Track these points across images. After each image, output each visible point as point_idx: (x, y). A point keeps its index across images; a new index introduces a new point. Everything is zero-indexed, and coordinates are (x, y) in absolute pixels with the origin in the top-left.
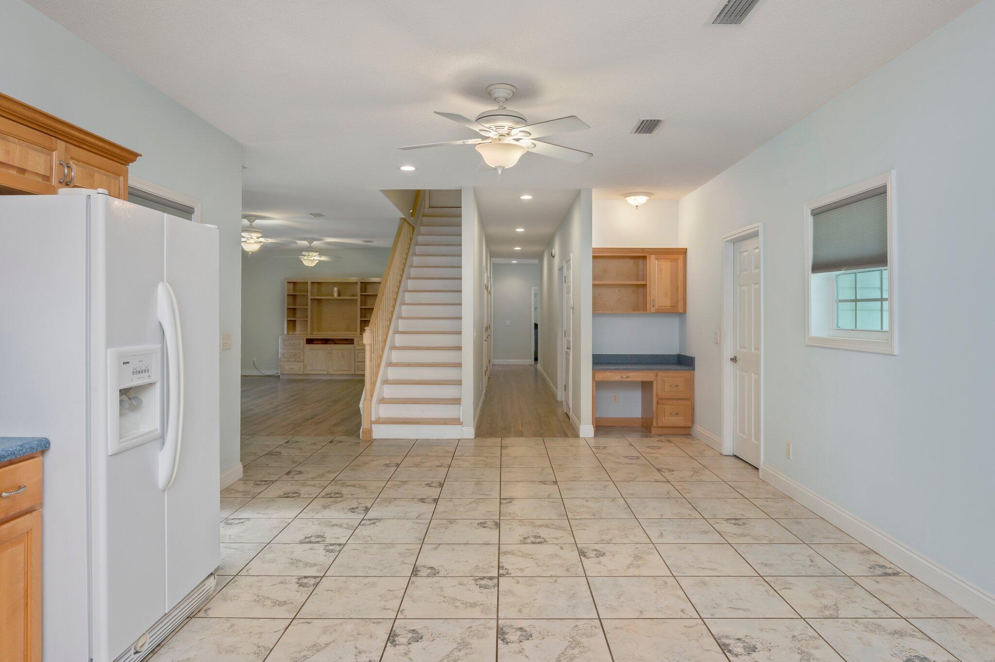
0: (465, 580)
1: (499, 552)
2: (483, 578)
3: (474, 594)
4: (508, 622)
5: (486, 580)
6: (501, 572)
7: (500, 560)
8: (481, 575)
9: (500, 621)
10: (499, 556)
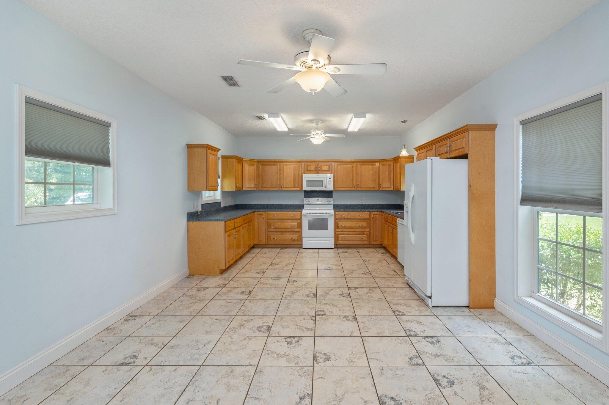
0: (331, 314)
1: (315, 330)
2: (323, 315)
3: (325, 308)
4: (313, 299)
5: (321, 314)
6: (314, 318)
7: (314, 324)
8: (323, 317)
9: (316, 299)
10: (315, 327)
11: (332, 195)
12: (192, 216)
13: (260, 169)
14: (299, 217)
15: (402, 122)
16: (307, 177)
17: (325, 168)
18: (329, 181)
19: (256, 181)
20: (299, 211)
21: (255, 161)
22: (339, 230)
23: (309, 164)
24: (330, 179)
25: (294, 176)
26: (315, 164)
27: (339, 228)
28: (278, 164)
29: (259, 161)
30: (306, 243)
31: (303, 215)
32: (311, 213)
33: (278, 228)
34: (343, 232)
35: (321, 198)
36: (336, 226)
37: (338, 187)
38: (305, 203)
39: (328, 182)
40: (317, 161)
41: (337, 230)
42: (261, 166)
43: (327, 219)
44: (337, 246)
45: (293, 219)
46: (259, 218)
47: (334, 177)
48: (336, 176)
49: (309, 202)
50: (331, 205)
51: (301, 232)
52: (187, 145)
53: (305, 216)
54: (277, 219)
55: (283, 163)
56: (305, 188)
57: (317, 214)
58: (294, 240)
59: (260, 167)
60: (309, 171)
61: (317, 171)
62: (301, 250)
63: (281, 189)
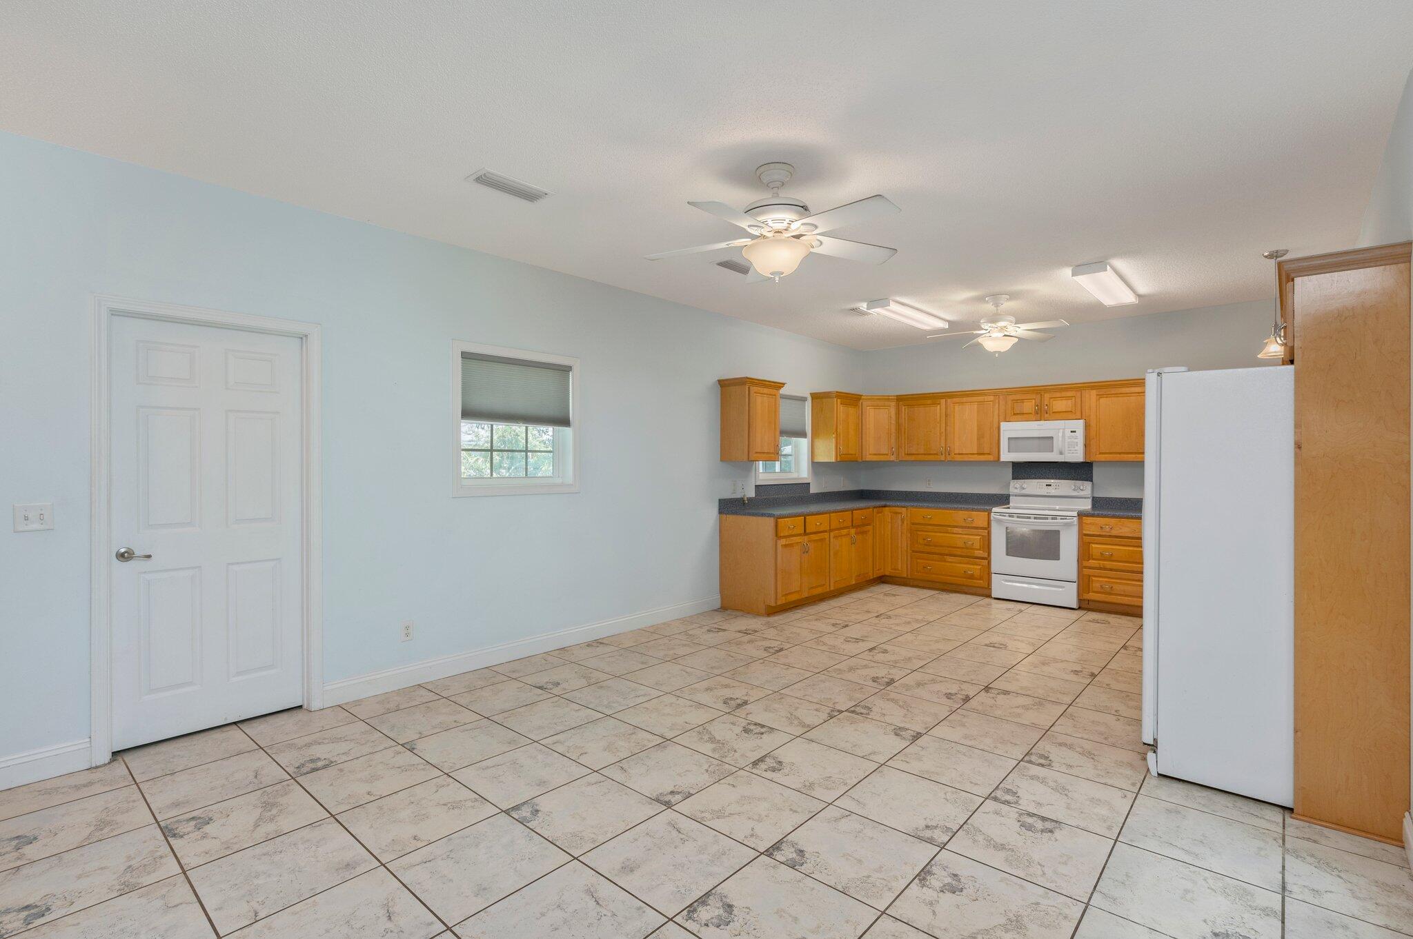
11: (1092, 473)
12: (729, 507)
13: (903, 414)
14: (985, 525)
15: (1266, 257)
16: (1009, 429)
17: (1060, 405)
18: (1069, 438)
19: (893, 440)
20: (984, 511)
21: (892, 399)
22: (1092, 563)
23: (1018, 397)
24: (1075, 432)
25: (980, 428)
26: (1034, 396)
27: (1094, 559)
28: (943, 401)
29: (900, 399)
30: (1000, 586)
31: (992, 518)
32: (1013, 517)
33: (936, 546)
34: (1105, 569)
35: (1057, 481)
36: (1084, 554)
37: (1100, 453)
38: (1012, 490)
39: (1067, 440)
40: (1041, 390)
41: (1085, 563)
42: (905, 409)
43: (1057, 533)
44: (1084, 605)
45: (969, 528)
46: (893, 521)
47: (1087, 427)
48: (1093, 424)
49: (1024, 489)
50: (1085, 498)
51: (988, 558)
52: (719, 381)
53: (999, 521)
54: (930, 525)
55: (954, 399)
56: (1007, 456)
57: (1030, 518)
58: (972, 577)
59: (903, 410)
60: (1019, 416)
61: (1041, 413)
62: (987, 600)
63: (949, 458)
